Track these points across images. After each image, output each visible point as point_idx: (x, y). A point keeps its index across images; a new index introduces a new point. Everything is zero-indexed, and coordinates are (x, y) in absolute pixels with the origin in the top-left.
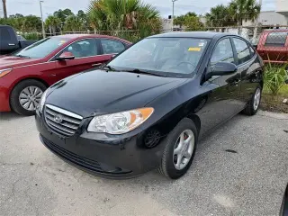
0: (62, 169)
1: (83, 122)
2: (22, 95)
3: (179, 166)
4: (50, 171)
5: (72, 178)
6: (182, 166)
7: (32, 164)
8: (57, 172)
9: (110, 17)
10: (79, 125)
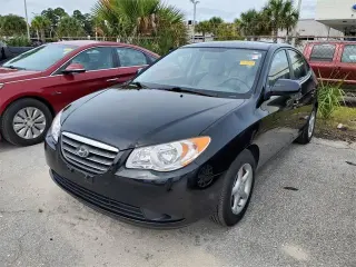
0: (83, 217)
1: (119, 155)
2: (17, 119)
3: (236, 209)
4: (68, 220)
5: (98, 228)
6: (239, 210)
7: (41, 211)
8: (76, 221)
9: (123, 20)
10: (112, 160)
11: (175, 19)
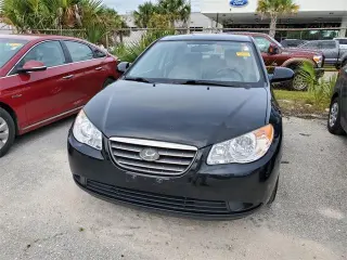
4: (120, 232)
8: (130, 232)
10: (191, 159)
11: (97, 10)
